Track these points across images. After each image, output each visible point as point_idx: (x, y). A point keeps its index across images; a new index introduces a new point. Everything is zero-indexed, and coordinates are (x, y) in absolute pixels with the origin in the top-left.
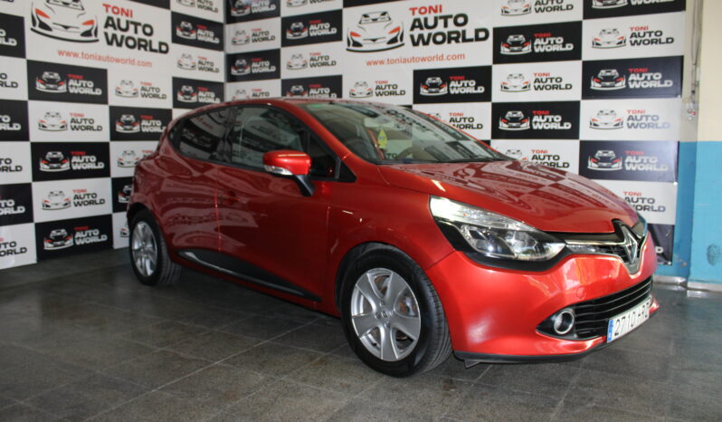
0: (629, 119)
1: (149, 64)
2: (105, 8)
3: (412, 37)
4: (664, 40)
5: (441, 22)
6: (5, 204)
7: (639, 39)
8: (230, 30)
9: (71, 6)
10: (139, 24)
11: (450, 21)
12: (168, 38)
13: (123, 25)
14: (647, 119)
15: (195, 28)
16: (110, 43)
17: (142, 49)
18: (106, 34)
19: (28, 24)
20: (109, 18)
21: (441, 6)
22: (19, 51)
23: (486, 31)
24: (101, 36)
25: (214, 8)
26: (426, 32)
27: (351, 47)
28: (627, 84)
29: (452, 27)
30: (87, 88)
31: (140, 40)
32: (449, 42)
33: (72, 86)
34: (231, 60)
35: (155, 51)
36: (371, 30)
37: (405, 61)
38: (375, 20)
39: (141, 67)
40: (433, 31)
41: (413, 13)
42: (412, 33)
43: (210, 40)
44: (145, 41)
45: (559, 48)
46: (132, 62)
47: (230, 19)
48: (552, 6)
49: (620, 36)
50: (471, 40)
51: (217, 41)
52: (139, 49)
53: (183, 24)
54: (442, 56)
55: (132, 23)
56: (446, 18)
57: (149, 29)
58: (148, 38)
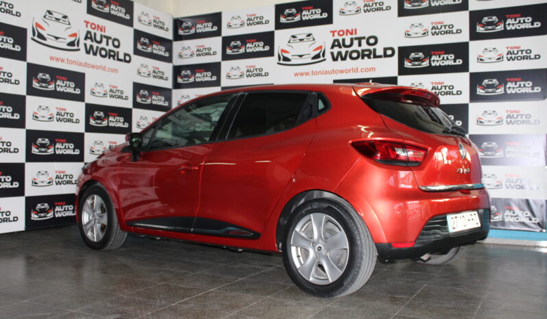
0: (507, 118)
1: (115, 71)
2: (85, 24)
3: (332, 53)
4: (532, 56)
5: (356, 42)
6: (5, 179)
7: (513, 56)
8: (177, 46)
9: (61, 21)
10: (110, 38)
11: (364, 42)
12: (131, 51)
13: (98, 39)
14: (522, 118)
15: (151, 43)
16: (88, 52)
17: (112, 58)
18: (85, 45)
19: (30, 34)
20: (88, 32)
21: (356, 30)
22: (21, 56)
23: (392, 49)
24: (82, 46)
25: (165, 27)
26: (343, 50)
27: (282, 62)
28: (505, 90)
29: (365, 46)
30: (70, 88)
31: (110, 51)
32: (363, 58)
33: (59, 85)
34: (177, 70)
35: (121, 60)
36: (298, 48)
37: (327, 73)
38: (301, 40)
39: (110, 73)
40: (350, 49)
41: (333, 35)
42: (332, 50)
43: (162, 53)
44: (113, 51)
45: (451, 63)
46: (104, 68)
47: (178, 37)
48: (445, 30)
49: (498, 54)
50: (380, 57)
51: (167, 55)
52: (109, 58)
53: (142, 39)
54: (357, 69)
55: (105, 37)
56: (360, 39)
57: (117, 43)
58: (116, 50)
